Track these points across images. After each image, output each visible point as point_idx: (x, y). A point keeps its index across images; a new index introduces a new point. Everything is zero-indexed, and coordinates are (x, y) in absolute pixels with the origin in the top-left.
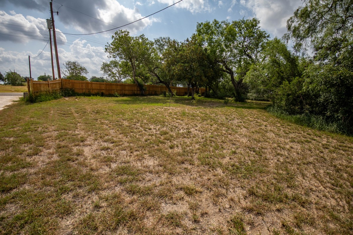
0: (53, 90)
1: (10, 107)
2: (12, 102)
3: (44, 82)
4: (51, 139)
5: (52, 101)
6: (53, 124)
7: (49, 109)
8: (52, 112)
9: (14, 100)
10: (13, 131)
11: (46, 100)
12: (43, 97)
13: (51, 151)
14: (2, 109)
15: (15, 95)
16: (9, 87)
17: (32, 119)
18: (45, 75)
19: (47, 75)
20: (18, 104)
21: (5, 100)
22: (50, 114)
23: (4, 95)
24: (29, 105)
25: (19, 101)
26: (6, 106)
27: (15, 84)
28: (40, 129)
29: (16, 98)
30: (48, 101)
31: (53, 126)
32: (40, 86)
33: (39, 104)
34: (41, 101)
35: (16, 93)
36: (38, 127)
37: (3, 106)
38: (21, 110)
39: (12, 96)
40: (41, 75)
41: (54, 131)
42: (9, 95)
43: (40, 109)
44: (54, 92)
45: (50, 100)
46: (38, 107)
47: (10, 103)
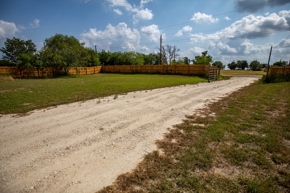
0: (287, 74)
1: (252, 85)
2: (254, 82)
3: (279, 67)
4: (281, 106)
5: (284, 83)
6: (284, 98)
7: (281, 88)
8: (284, 90)
9: (255, 80)
10: (257, 97)
11: (279, 82)
12: (277, 79)
13: (282, 112)
14: (249, 85)
15: (256, 77)
16: (251, 72)
17: (268, 93)
18: (281, 61)
19: (282, 61)
20: (258, 83)
21: (249, 80)
22: (282, 91)
23: (249, 77)
24: (265, 84)
25: (258, 81)
26: (251, 83)
27: (255, 70)
28: (273, 99)
29: (257, 79)
30: (281, 83)
31: (284, 99)
32: (277, 71)
33: (273, 84)
34: (275, 82)
35: (256, 76)
36: (273, 98)
37: (249, 83)
38: (260, 87)
39: (254, 78)
40: (277, 61)
41: (285, 102)
42: (252, 77)
43: (273, 87)
44: (288, 76)
45: (283, 82)
46: (272, 86)
47: (253, 82)
